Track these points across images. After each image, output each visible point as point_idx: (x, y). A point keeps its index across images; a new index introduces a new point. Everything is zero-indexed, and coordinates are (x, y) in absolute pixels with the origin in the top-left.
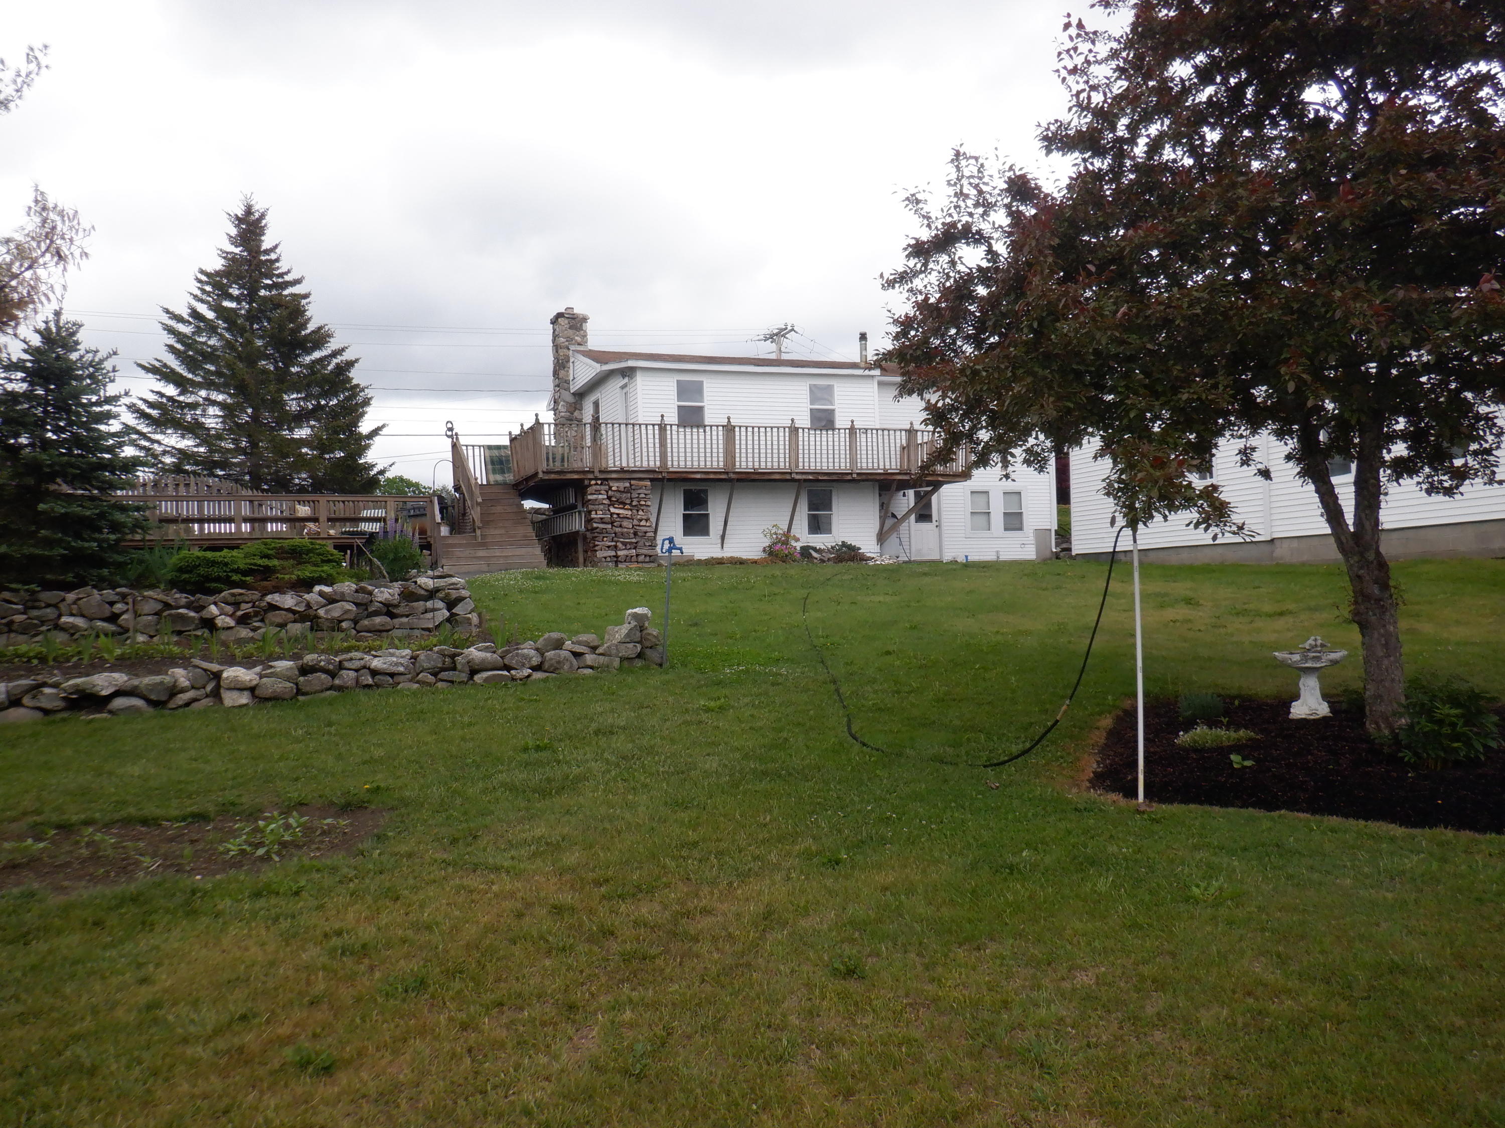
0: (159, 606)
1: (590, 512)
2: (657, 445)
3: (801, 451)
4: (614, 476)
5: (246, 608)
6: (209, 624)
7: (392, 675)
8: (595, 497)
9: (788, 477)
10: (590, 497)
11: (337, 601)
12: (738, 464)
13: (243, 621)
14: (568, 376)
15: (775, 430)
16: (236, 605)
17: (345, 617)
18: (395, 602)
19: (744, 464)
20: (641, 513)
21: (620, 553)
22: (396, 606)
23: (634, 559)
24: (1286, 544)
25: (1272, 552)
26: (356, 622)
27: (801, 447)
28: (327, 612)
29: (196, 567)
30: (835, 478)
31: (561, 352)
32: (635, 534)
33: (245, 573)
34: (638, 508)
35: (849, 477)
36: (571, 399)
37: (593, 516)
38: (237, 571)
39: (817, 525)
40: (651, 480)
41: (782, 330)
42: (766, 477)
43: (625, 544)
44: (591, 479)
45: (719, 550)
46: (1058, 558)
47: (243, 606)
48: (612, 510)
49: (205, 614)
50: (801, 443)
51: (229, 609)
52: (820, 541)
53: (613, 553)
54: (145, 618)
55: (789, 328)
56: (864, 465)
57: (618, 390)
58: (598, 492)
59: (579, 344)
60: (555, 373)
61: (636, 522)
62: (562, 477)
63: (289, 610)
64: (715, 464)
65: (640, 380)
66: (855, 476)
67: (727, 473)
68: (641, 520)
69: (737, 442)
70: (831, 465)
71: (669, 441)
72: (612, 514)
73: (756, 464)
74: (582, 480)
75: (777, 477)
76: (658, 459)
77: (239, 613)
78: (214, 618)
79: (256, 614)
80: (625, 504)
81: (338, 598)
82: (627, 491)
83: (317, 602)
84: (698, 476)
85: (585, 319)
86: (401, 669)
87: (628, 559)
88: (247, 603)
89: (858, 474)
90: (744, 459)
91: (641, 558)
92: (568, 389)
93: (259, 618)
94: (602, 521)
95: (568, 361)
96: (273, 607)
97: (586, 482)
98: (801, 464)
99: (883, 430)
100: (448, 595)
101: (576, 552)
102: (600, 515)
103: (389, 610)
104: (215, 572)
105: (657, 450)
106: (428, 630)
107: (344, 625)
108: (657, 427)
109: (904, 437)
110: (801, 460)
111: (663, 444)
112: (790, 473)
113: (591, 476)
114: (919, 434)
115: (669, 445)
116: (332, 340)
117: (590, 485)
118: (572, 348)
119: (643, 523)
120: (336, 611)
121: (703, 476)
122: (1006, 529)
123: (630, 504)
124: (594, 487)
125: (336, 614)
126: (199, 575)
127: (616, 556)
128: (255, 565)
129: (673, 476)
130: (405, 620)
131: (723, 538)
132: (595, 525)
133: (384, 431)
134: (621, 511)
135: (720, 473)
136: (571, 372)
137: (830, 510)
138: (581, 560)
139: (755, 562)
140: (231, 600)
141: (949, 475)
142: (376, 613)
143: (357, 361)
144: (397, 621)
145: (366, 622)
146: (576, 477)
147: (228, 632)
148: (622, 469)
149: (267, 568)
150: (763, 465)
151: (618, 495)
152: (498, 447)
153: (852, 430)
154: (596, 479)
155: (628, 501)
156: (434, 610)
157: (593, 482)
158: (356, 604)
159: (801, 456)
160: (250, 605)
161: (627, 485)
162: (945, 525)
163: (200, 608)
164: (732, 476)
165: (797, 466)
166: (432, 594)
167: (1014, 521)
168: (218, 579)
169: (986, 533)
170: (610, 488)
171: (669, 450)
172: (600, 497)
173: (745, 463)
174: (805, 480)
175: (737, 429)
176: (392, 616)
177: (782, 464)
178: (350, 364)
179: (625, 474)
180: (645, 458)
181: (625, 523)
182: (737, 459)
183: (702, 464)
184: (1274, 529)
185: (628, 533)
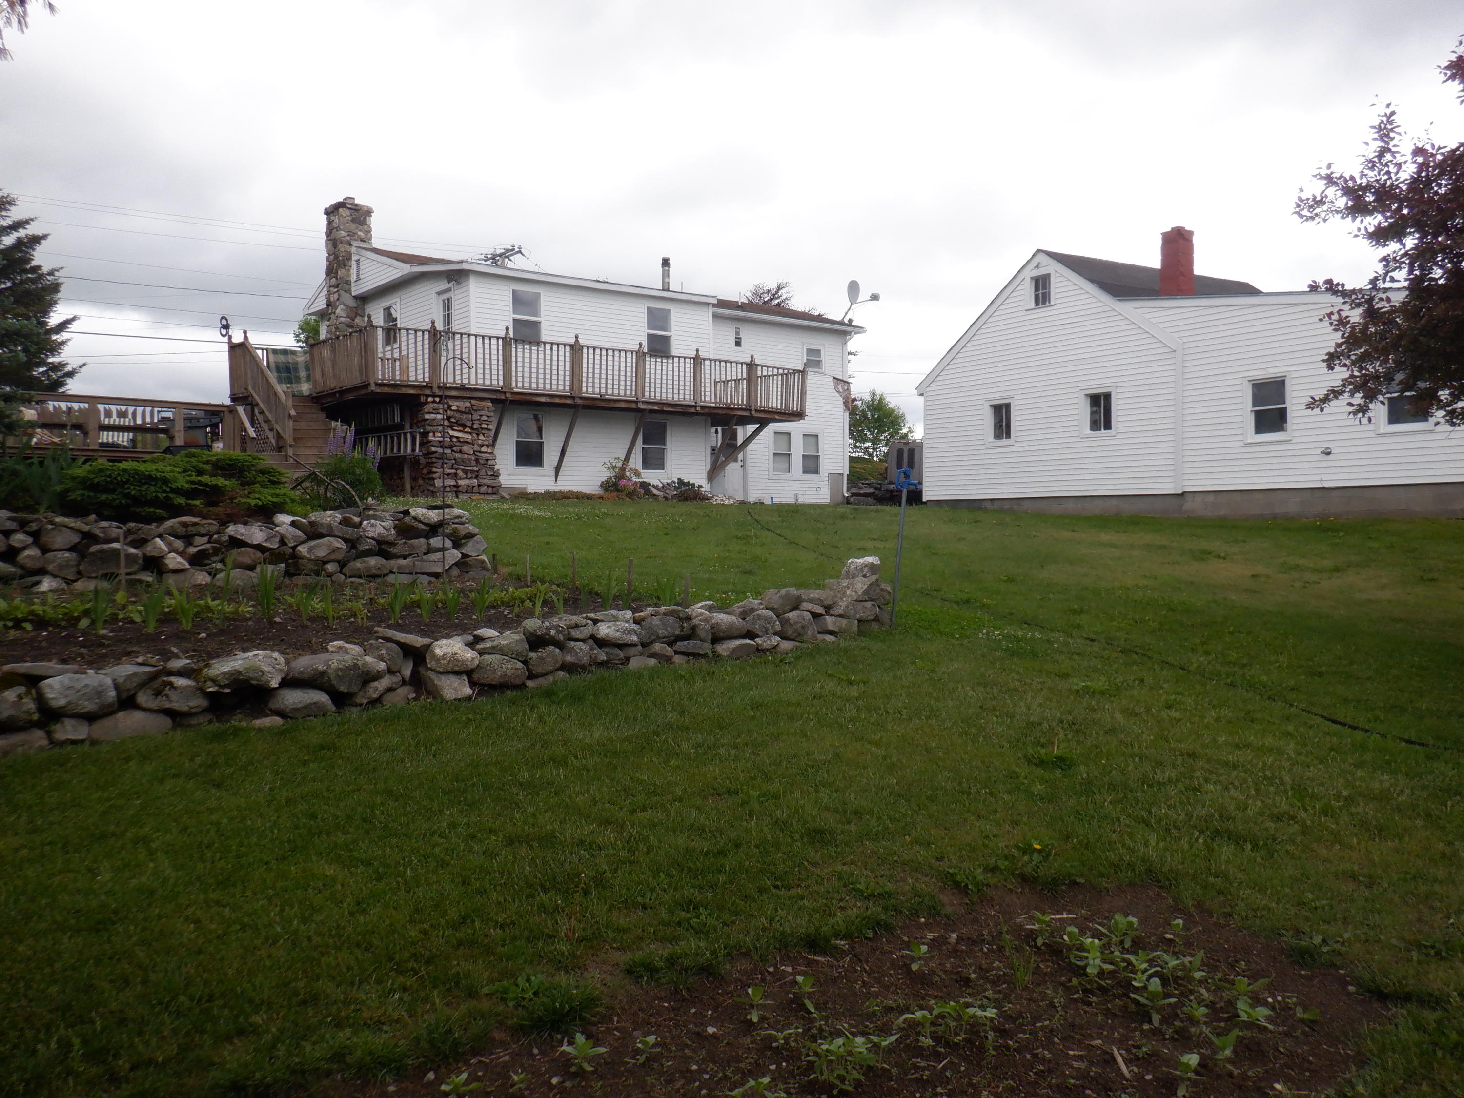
0: (76, 538)
1: (425, 434)
2: (501, 363)
3: (647, 380)
4: (454, 393)
5: (201, 543)
6: (154, 564)
7: (622, 646)
8: (432, 416)
9: (634, 406)
10: (427, 416)
11: (321, 536)
12: (584, 389)
13: (198, 560)
14: (349, 276)
15: (623, 354)
16: (188, 539)
17: (333, 557)
18: (391, 538)
19: (590, 390)
20: (481, 437)
21: (461, 482)
22: (392, 544)
23: (476, 489)
24: (1199, 498)
25: (1182, 506)
26: (342, 564)
27: (647, 375)
28: (311, 549)
29: (123, 484)
30: (679, 409)
31: (342, 248)
32: (477, 460)
33: (191, 494)
34: (478, 432)
35: (693, 410)
36: (352, 303)
37: (431, 437)
38: (178, 491)
39: (653, 460)
40: (493, 401)
41: (507, 251)
42: (612, 405)
43: (465, 472)
44: (427, 396)
45: (553, 482)
46: (848, 503)
47: (198, 540)
48: (452, 433)
49: (149, 549)
50: (647, 371)
51: (179, 544)
52: (653, 477)
53: (453, 483)
54: (59, 554)
55: (517, 250)
56: (708, 399)
57: (434, 295)
58: (436, 411)
59: (362, 241)
60: (331, 271)
61: (476, 448)
62: (396, 391)
63: (259, 547)
64: (561, 387)
65: (474, 286)
66: (699, 409)
67: (573, 398)
68: (482, 446)
69: (585, 365)
70: (676, 396)
71: (514, 359)
72: (451, 437)
73: (603, 391)
74: (419, 396)
75: (623, 405)
76: (501, 378)
77: (192, 550)
78: (163, 557)
79: (216, 551)
80: (464, 426)
81: (324, 531)
82: (469, 411)
83: (295, 537)
84: (543, 399)
85: (369, 212)
86: (635, 638)
87: (470, 490)
88: (203, 536)
89: (702, 407)
90: (590, 385)
91: (483, 489)
92: (349, 291)
93: (220, 557)
94: (441, 445)
95: (350, 259)
96: (236, 543)
97: (423, 399)
98: (647, 394)
99: (726, 362)
100: (455, 531)
101: (402, 478)
102: (438, 437)
103: (382, 548)
104: (152, 491)
105: (501, 368)
106: (437, 575)
107: (330, 567)
108: (500, 341)
109: (745, 371)
110: (647, 389)
111: (507, 361)
112: (636, 402)
113: (428, 392)
114: (759, 368)
115: (514, 364)
116: (12, 208)
117: (427, 403)
118: (355, 243)
119: (484, 449)
120: (322, 548)
121: (548, 400)
122: (804, 472)
123: (471, 428)
124: (432, 405)
125: (321, 553)
126: (127, 496)
127: (457, 486)
128: (200, 483)
129: (517, 398)
130: (402, 562)
131: (558, 469)
132: (433, 449)
133: (73, 327)
134: (460, 435)
135: (565, 397)
136: (354, 271)
137: (664, 444)
138: (408, 487)
139: (589, 497)
140: (181, 531)
141: (785, 414)
142: (369, 553)
143: (45, 237)
144: (394, 563)
145: (358, 564)
146: (412, 392)
147: (180, 577)
148: (463, 385)
149: (215, 488)
150: (610, 391)
151: (457, 415)
152: (285, 352)
153: (697, 360)
154: (434, 396)
155: (469, 424)
156: (443, 550)
157: (430, 399)
158: (345, 540)
159: (647, 385)
160: (206, 539)
161: (468, 404)
162: (750, 464)
163: (140, 543)
164: (579, 401)
165: (643, 395)
166: (434, 529)
167: (811, 465)
168: (155, 502)
169: (786, 475)
170: (449, 407)
171: (514, 369)
172: (439, 417)
173: (591, 388)
174: (652, 411)
175: (585, 350)
176: (387, 556)
177: (628, 393)
178: (36, 240)
179: (465, 392)
180: (487, 376)
181: (466, 449)
182: (584, 384)
183: (548, 387)
184: (1186, 483)
185: (469, 460)
